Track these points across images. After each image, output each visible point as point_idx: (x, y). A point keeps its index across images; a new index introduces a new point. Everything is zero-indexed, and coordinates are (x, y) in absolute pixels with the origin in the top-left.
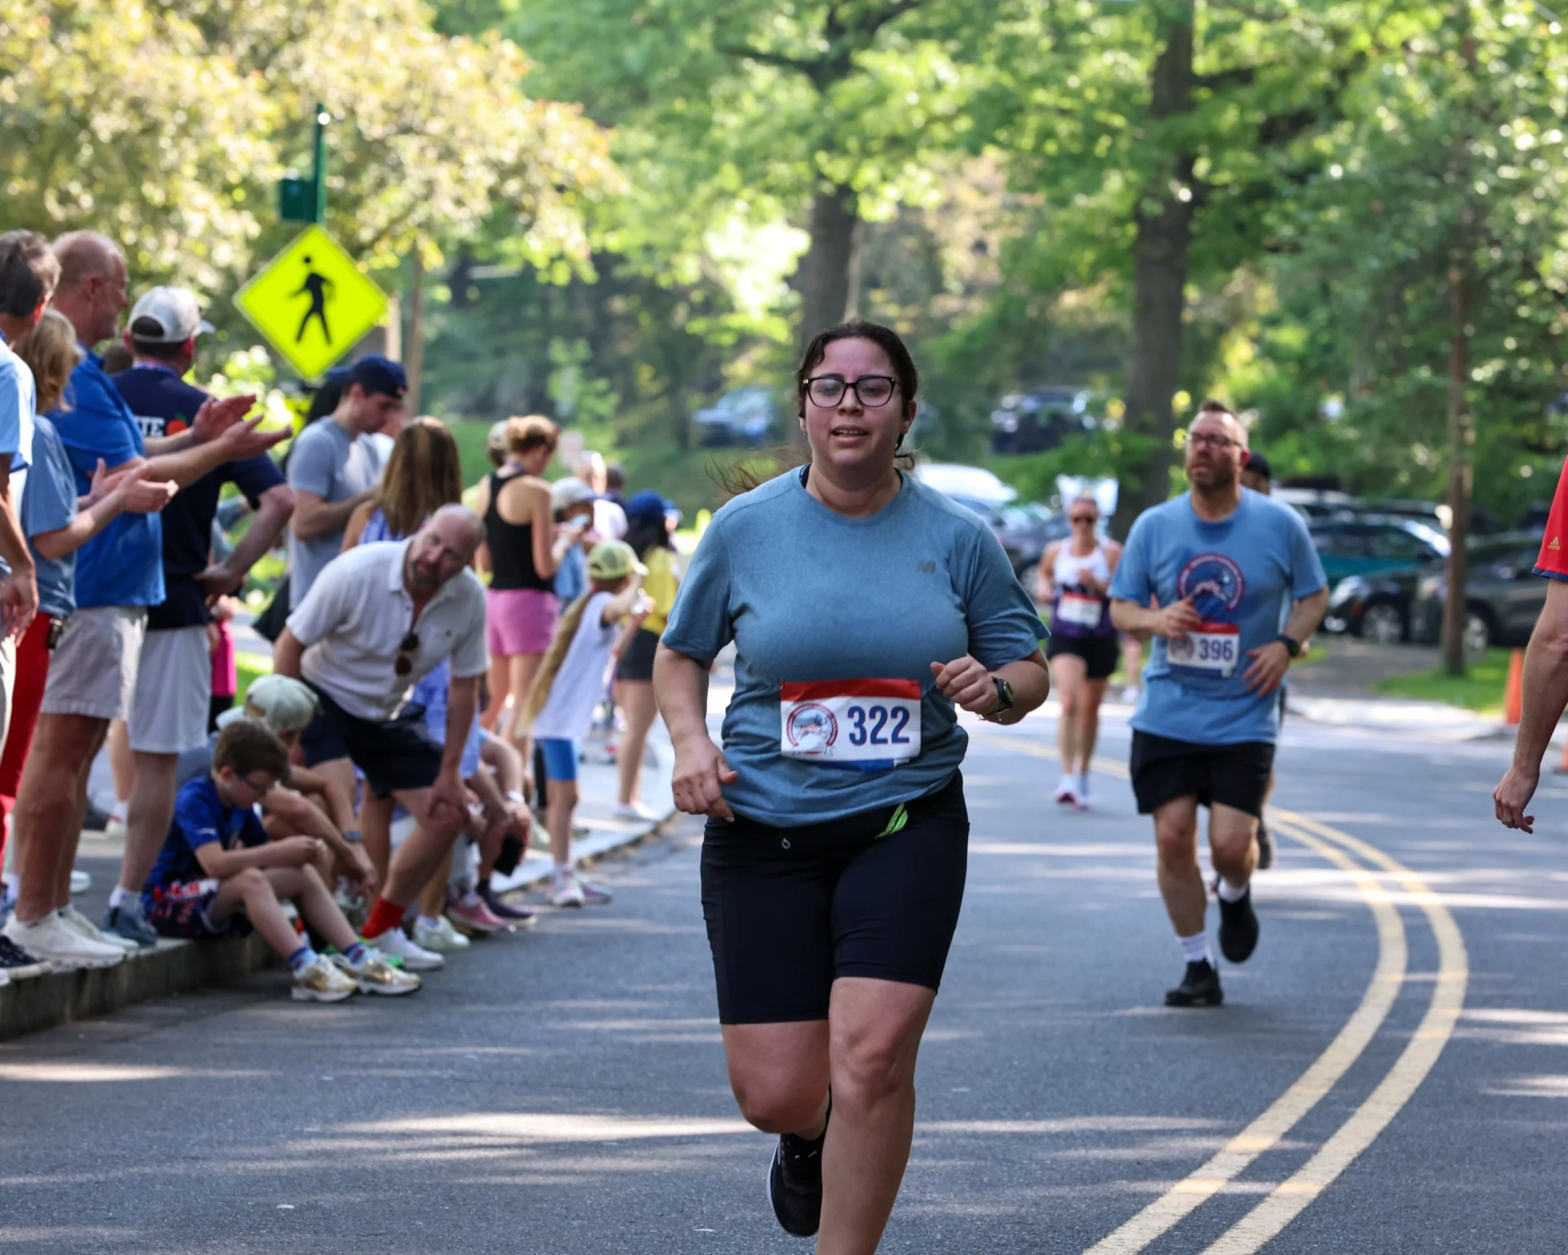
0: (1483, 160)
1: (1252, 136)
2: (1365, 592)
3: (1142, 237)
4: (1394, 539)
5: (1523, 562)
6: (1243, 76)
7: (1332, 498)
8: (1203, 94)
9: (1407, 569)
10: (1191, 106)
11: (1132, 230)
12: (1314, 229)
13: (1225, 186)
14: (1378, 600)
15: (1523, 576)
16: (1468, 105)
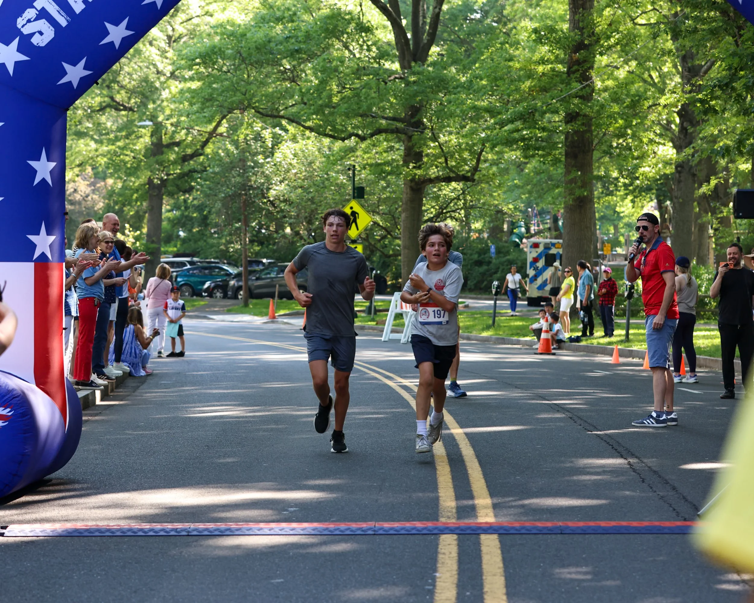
0: (250, 166)
1: (180, 161)
2: (213, 285)
3: (149, 188)
4: (217, 270)
5: (257, 276)
6: (178, 144)
7: (195, 259)
8: (165, 150)
9: (225, 278)
10: (162, 153)
11: (147, 186)
12: (205, 186)
13: (172, 174)
14: (217, 287)
15: (257, 279)
16: (243, 151)
